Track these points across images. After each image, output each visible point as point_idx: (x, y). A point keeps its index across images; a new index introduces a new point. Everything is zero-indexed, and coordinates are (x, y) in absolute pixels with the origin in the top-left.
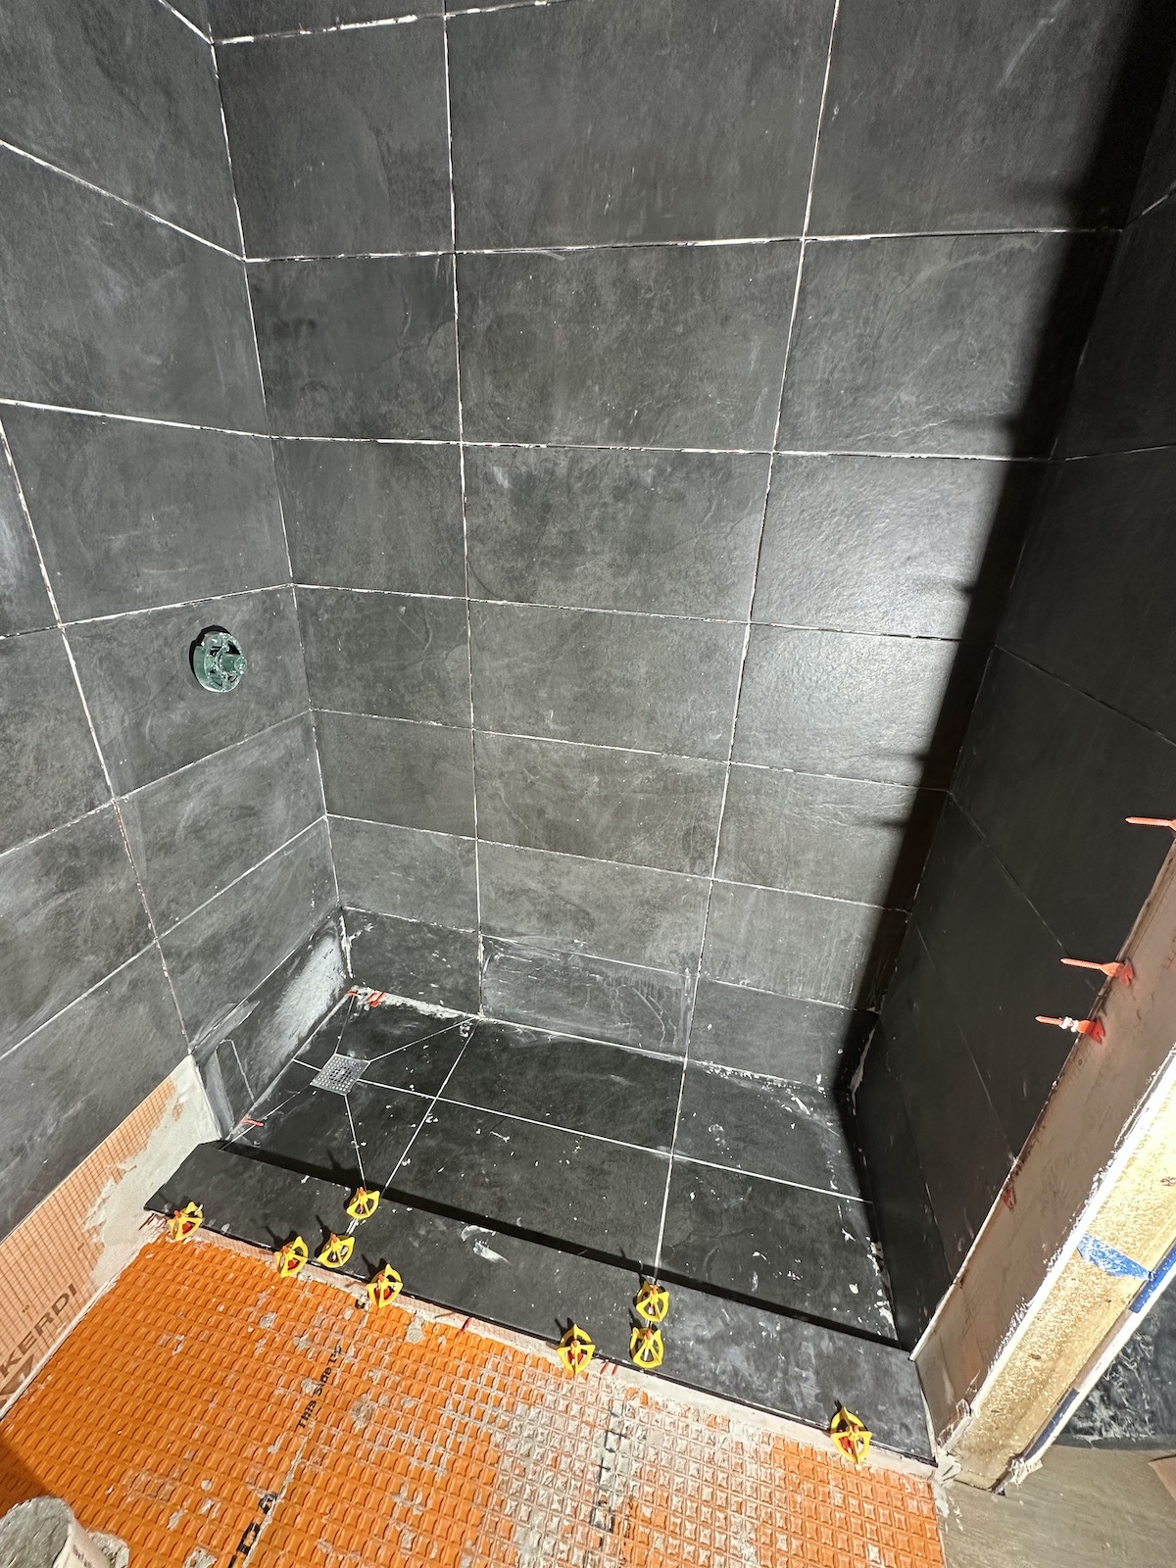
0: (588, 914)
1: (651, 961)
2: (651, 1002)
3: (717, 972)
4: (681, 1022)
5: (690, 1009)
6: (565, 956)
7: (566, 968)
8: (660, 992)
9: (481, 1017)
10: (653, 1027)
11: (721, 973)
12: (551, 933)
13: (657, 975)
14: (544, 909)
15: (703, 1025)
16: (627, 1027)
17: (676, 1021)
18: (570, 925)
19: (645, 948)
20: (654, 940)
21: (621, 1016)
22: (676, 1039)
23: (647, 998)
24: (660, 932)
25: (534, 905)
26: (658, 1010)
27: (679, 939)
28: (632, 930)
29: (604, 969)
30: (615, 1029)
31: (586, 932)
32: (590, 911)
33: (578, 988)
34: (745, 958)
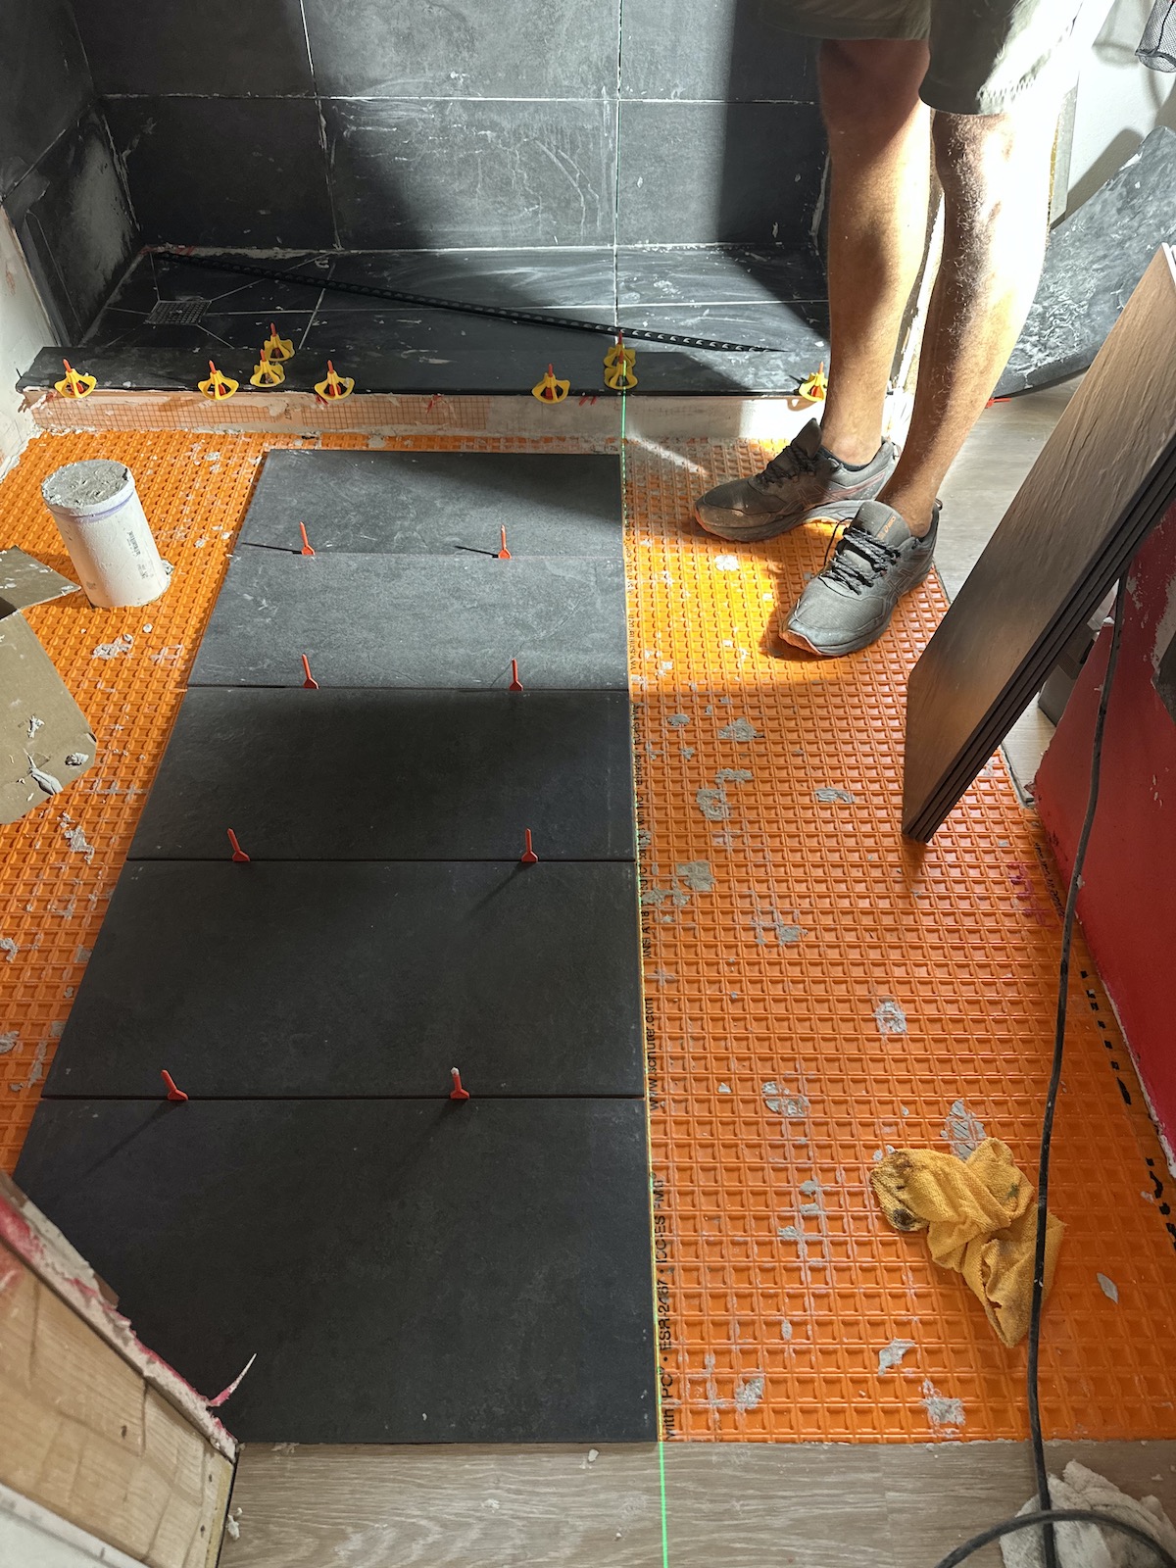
0: (464, 19)
1: (557, 89)
2: (562, 160)
3: (641, 85)
4: (604, 186)
5: (613, 160)
6: (441, 106)
7: (444, 130)
8: (572, 138)
9: (338, 249)
10: (568, 202)
11: (647, 83)
12: (418, 68)
13: (568, 109)
14: (403, 26)
15: (631, 181)
16: (536, 213)
17: (597, 185)
18: (441, 48)
19: (545, 65)
20: (558, 46)
21: (526, 196)
22: (600, 214)
23: (557, 156)
24: (563, 28)
25: (387, 21)
26: (572, 172)
27: (588, 37)
28: (526, 35)
29: (496, 118)
30: (522, 221)
31: (465, 54)
32: (465, 12)
33: (465, 161)
34: (674, 49)
